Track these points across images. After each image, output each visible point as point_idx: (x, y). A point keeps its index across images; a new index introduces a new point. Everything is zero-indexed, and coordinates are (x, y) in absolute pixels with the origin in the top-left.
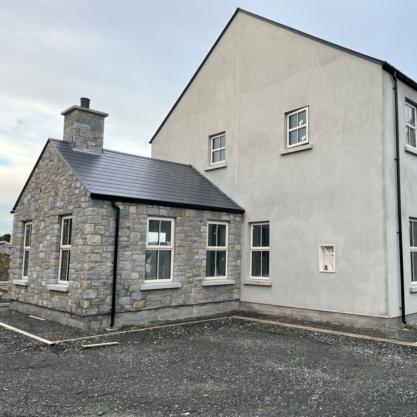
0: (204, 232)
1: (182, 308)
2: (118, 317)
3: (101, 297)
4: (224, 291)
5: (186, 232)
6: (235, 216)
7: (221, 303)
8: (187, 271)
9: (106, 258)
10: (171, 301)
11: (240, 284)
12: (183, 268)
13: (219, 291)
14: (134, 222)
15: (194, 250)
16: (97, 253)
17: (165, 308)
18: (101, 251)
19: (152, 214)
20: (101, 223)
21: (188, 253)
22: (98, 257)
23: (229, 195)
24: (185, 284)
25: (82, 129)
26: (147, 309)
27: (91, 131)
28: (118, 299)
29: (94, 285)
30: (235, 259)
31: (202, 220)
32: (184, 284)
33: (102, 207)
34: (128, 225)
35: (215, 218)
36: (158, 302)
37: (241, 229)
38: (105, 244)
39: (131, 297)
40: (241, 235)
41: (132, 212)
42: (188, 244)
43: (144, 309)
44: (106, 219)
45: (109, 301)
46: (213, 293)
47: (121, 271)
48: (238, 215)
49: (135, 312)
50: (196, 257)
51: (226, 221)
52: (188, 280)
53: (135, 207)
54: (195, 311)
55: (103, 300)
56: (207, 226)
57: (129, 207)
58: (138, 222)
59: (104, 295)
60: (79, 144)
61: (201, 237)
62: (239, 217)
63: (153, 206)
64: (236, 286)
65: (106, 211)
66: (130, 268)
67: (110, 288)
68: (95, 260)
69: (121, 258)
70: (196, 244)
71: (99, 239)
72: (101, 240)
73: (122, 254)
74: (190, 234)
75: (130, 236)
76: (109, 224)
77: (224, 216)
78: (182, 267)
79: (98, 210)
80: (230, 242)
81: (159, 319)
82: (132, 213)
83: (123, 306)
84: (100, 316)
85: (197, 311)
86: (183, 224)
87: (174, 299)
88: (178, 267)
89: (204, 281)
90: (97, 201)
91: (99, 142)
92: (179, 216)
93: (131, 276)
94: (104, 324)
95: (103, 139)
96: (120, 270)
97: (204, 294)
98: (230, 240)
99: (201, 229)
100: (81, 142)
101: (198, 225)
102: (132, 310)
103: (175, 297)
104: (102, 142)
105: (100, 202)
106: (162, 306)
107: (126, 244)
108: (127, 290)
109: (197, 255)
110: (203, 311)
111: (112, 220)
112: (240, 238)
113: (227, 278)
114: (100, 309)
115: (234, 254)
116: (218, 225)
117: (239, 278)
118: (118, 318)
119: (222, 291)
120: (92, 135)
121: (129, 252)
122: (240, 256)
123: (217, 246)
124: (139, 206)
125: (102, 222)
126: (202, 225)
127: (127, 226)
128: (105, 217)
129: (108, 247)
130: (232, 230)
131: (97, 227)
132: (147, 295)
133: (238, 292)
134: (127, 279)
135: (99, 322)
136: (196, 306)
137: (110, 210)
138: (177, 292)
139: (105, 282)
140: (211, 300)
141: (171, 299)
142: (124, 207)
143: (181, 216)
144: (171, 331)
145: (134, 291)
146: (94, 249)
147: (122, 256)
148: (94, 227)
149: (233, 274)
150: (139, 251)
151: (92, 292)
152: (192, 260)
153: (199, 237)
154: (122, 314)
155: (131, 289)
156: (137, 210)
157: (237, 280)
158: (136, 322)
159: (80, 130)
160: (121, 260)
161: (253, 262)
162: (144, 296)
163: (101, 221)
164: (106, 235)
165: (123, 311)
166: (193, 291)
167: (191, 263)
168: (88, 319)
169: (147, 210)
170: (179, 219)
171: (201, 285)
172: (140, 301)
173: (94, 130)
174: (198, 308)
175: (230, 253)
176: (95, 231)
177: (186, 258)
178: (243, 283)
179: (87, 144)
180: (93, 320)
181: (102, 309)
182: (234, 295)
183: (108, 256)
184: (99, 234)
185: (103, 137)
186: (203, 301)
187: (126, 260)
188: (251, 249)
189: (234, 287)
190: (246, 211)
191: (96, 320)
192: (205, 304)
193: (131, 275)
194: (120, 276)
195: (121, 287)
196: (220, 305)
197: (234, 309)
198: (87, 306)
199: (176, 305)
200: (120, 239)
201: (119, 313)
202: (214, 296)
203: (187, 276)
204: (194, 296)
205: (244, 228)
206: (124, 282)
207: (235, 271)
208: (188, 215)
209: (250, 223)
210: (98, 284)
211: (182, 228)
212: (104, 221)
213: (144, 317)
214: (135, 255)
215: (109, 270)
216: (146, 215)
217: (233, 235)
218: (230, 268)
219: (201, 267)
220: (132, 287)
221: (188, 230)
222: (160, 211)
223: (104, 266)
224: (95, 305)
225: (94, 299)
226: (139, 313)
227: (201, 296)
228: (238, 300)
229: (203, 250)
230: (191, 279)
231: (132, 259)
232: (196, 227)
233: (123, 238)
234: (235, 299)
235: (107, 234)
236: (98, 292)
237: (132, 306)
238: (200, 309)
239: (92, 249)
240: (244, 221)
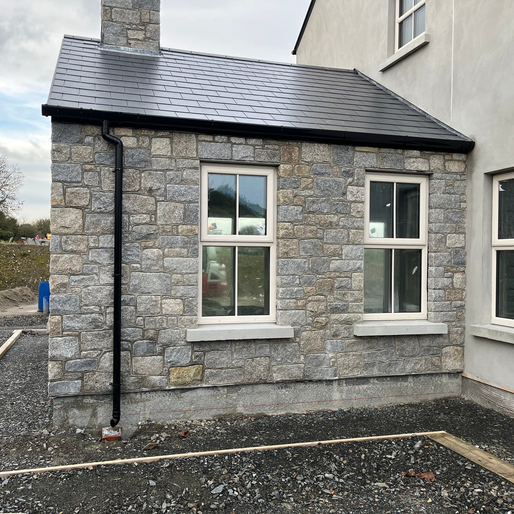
0: (355, 202)
1: (302, 386)
2: (135, 402)
3: (89, 356)
4: (417, 350)
5: (305, 202)
6: (445, 161)
7: (410, 379)
8: (310, 298)
9: (96, 263)
10: (269, 369)
11: (463, 333)
12: (299, 290)
13: (403, 349)
14: (165, 177)
15: (328, 246)
16: (72, 252)
17: (255, 386)
18: (82, 247)
19: (214, 157)
20: (80, 179)
21: (313, 253)
22: (74, 262)
23: (432, 113)
24: (307, 330)
25: (115, 7)
26: (208, 388)
27: (134, 8)
28: (131, 360)
29: (67, 327)
30: (447, 271)
31: (349, 171)
32: (302, 329)
33: (81, 142)
34: (149, 185)
35: (387, 166)
36: (236, 372)
37: (463, 194)
38: (91, 231)
39: (164, 356)
40: (464, 210)
41: (158, 152)
42: (311, 231)
43: (199, 386)
44: (91, 170)
45: (107, 365)
46: (386, 353)
47: (136, 294)
48: (455, 156)
49: (178, 392)
50: (334, 264)
51: (420, 173)
52: (312, 321)
53: (167, 141)
54: (336, 395)
55: (93, 362)
56: (363, 186)
57: (150, 142)
58: (177, 176)
59: (94, 349)
60: (112, 37)
61: (348, 214)
62: (459, 161)
63: (214, 139)
64: (451, 340)
65: (89, 151)
66: (159, 287)
67: (110, 335)
68: (69, 267)
69: (135, 265)
70: (333, 232)
71: (76, 217)
72: (81, 221)
73: (138, 256)
74: (315, 207)
75: (156, 211)
76: (100, 182)
77: (412, 160)
78: (296, 289)
79: (71, 149)
80: (433, 226)
81: (240, 409)
82: (160, 156)
83: (143, 379)
84: (89, 398)
85: (343, 396)
86: (295, 182)
87: (278, 364)
88: (284, 289)
89: (359, 323)
90: (66, 126)
91: (150, 31)
92: (285, 163)
93: (161, 308)
94: (101, 417)
95: (159, 24)
96: (132, 291)
97: (361, 355)
98: (432, 223)
99: (348, 193)
100: (116, 34)
101: (338, 184)
102: (167, 388)
103: (279, 360)
104: (157, 31)
105: (75, 129)
106: (246, 381)
107: (145, 231)
108: (153, 340)
109: (337, 258)
110: (359, 396)
111: (108, 174)
112: (463, 216)
113: (425, 317)
114: (87, 382)
115: (444, 257)
116: (397, 183)
117: (460, 319)
118: (135, 405)
119: (409, 349)
120: (137, 16)
121: (155, 250)
122: (463, 264)
123: (396, 237)
124: (177, 137)
125: (83, 178)
126: (350, 184)
127: (145, 188)
128: (88, 167)
129: (101, 238)
130: (439, 197)
131: (69, 190)
132: (205, 352)
133: (456, 353)
134: (152, 314)
135: (89, 411)
136: (339, 384)
137: (100, 148)
138: (285, 349)
139: (94, 320)
140: (380, 370)
141: (269, 364)
142: (138, 140)
143: (290, 161)
144: (212, 482)
145: (171, 343)
146: (66, 242)
147: (137, 259)
148: (61, 190)
149: (440, 309)
150: (181, 247)
151: (65, 342)
152: (324, 272)
153: (343, 215)
154: (144, 396)
155: (164, 337)
156: (172, 147)
157: (454, 323)
158: (182, 415)
159: (111, 8)
160: (135, 270)
161: (500, 281)
162: (197, 356)
163: (80, 176)
164: (93, 209)
165: (144, 389)
166: (329, 347)
167: (320, 278)
168: (60, 402)
169: (197, 148)
170: (285, 170)
171: (350, 334)
172: (187, 368)
173: (140, 6)
174: (345, 387)
175: (433, 254)
176: (65, 198)
177: (307, 265)
178: (469, 333)
179: (127, 37)
180: (72, 407)
181: (91, 383)
182: (445, 361)
183: (101, 258)
184: (77, 208)
185: (159, 20)
186: (358, 372)
187: (148, 269)
188: (494, 243)
189: (447, 341)
190: (478, 144)
191: (81, 407)
192: (365, 380)
193: (161, 304)
194: (133, 308)
195: (139, 332)
196: (405, 384)
197: (448, 395)
198: (53, 374)
199: (284, 379)
200: (131, 218)
201: (136, 393)
202: (387, 362)
203: (312, 311)
204: (333, 360)
205: (472, 189)
206: (144, 320)
207: (449, 300)
208: (309, 160)
209: (491, 175)
210: (79, 325)
211: (293, 192)
212: (87, 176)
213: (201, 404)
214: (171, 257)
215: (105, 293)
216: (196, 161)
217: (441, 208)
218: (433, 294)
219: (350, 289)
220: (165, 333)
221: (311, 196)
222: (234, 149)
223: (93, 283)
224: (74, 372)
225: (70, 359)
226: (188, 395)
227: (351, 360)
228: (458, 374)
229: (355, 247)
230: (322, 319)
231: (163, 266)
232: (333, 189)
233: (138, 217)
234: (448, 371)
235: (95, 206)
236: (80, 343)
237: (167, 378)
238: (349, 392)
239: (60, 242)
240: (471, 172)
